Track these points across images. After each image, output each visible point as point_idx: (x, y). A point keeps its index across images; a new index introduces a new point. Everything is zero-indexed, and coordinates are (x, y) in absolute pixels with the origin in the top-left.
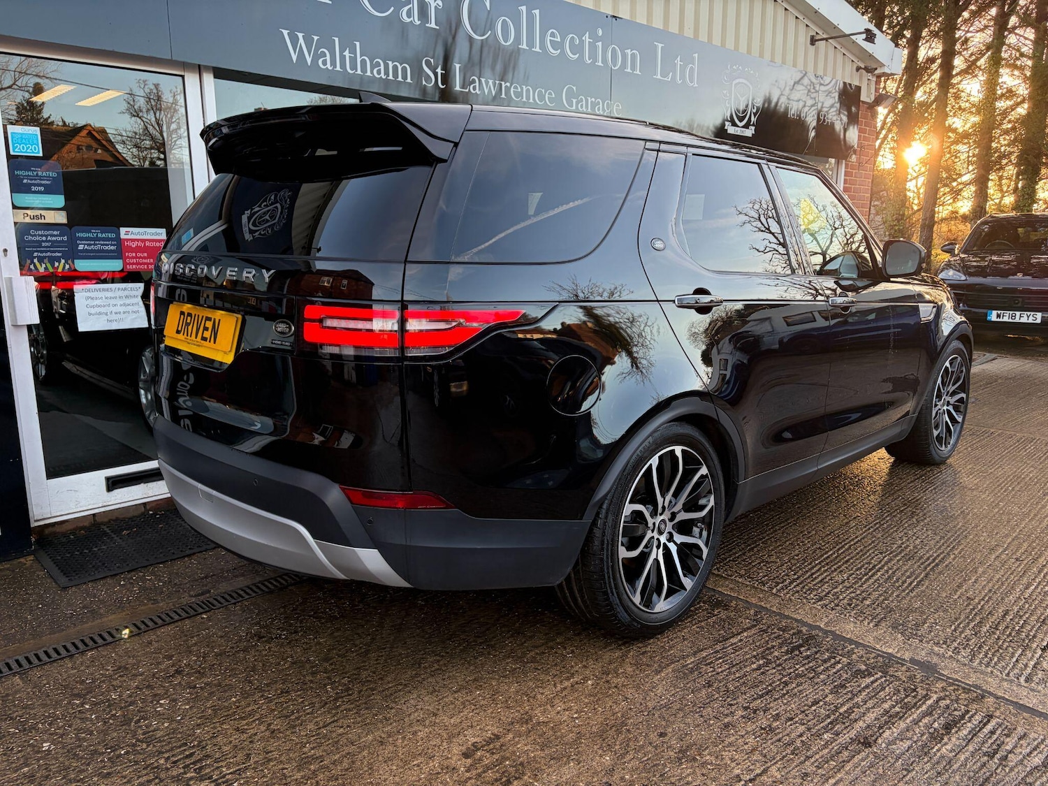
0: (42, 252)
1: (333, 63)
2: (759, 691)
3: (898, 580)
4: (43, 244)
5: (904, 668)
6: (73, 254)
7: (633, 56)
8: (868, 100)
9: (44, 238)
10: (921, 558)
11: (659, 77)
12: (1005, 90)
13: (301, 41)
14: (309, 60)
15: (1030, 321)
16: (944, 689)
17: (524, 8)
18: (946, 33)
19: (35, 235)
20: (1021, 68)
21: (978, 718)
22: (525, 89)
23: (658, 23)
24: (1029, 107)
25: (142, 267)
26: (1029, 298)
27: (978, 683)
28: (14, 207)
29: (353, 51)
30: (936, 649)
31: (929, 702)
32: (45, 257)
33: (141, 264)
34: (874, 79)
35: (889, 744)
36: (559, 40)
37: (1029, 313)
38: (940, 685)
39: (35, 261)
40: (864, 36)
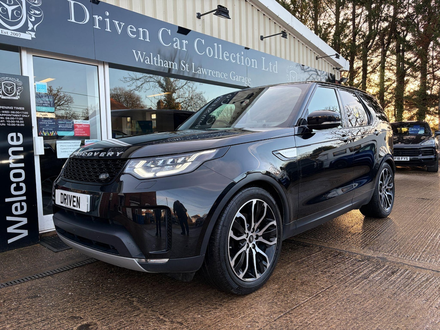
0: (45, 128)
1: (150, 62)
2: (326, 267)
3: (369, 236)
4: (46, 125)
5: (375, 259)
6: (57, 129)
7: (254, 61)
8: (338, 80)
9: (47, 123)
10: (376, 230)
11: (264, 69)
12: (387, 78)
13: (139, 54)
14: (142, 61)
15: (405, 160)
16: (390, 264)
17: (216, 44)
18: (364, 57)
19: (44, 122)
20: (392, 70)
21: (402, 270)
22: (217, 73)
23: (262, 50)
24: (397, 84)
25: (81, 134)
26: (404, 151)
27: (401, 262)
28: (37, 111)
29: (157, 58)
30: (385, 254)
31: (385, 267)
32: (47, 130)
33: (80, 133)
34: (340, 72)
35: (373, 278)
36: (228, 55)
37: (405, 157)
38: (388, 263)
39: (43, 131)
40: (335, 56)
